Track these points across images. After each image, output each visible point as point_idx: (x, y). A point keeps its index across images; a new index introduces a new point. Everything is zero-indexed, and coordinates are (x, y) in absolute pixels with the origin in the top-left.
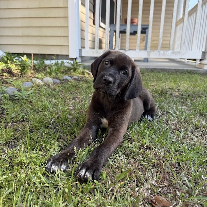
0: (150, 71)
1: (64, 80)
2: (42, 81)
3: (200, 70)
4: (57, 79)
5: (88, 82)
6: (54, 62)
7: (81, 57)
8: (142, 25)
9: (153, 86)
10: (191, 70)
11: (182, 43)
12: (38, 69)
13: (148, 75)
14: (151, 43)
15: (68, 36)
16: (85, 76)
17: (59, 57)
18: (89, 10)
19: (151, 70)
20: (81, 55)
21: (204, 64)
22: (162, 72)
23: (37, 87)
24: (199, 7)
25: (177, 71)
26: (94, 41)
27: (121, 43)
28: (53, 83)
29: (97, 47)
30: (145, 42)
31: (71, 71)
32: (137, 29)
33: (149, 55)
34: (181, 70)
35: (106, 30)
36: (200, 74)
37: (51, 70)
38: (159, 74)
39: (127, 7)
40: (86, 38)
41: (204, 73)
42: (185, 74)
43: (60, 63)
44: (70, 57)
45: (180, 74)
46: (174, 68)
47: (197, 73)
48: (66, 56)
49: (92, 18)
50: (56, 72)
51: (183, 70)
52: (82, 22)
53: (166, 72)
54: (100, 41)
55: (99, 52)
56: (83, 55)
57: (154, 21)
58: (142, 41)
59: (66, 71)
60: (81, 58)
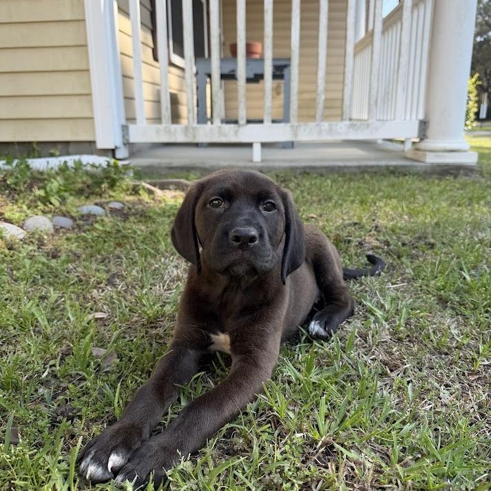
0: (300, 174)
1: (83, 216)
2: (22, 228)
3: (415, 164)
4: (65, 216)
5: (150, 217)
6: (55, 163)
7: (127, 144)
8: (274, 60)
9: (313, 220)
10: (396, 167)
11: (372, 102)
12: (13, 186)
13: (298, 185)
14: (299, 100)
15: (90, 95)
16: (141, 198)
17: (71, 148)
18: (139, 24)
19: (302, 170)
20: (128, 140)
21: (425, 151)
22: (331, 176)
23: (7, 251)
24: (406, 14)
25: (363, 172)
26: (158, 102)
27: (226, 100)
28: (52, 231)
29: (167, 117)
30: (282, 96)
31: (103, 186)
32: (263, 68)
33: (296, 135)
34: (372, 167)
35: (187, 70)
36: (417, 174)
37: (46, 192)
38: (323, 179)
39: (234, 12)
40: (136, 96)
41: (426, 173)
42: (383, 177)
43: (73, 166)
44: (100, 145)
45: (372, 178)
46: (355, 164)
47: (410, 174)
48: (88, 144)
49: (151, 44)
50: (62, 193)
51: (378, 166)
52: (124, 57)
53: (338, 173)
54: (174, 101)
55: (173, 130)
56: (132, 139)
57: (302, 46)
58: (275, 94)
59: (88, 186)
60: (127, 146)
